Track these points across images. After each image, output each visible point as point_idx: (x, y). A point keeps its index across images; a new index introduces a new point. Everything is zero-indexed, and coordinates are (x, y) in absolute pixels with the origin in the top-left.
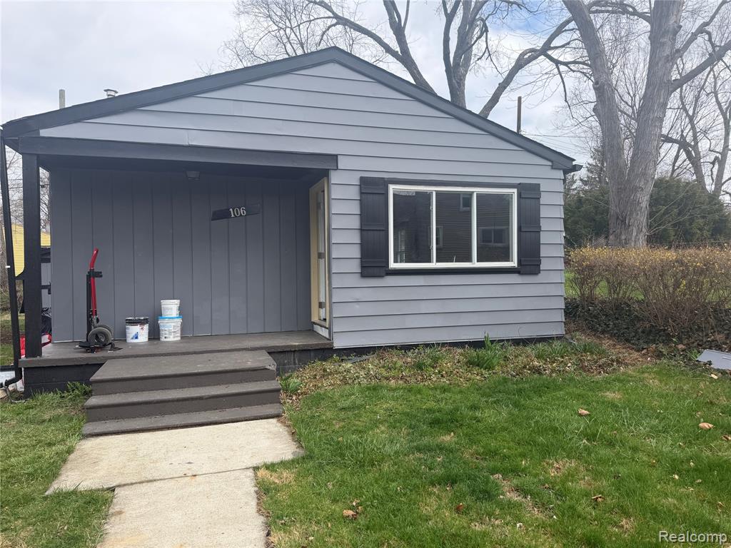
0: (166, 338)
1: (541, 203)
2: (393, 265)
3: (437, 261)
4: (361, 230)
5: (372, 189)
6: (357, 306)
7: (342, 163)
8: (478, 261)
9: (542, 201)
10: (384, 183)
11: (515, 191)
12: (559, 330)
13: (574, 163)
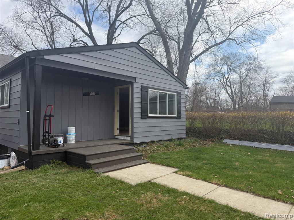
0: (71, 142)
1: (181, 98)
2: (150, 115)
3: (160, 114)
4: (141, 103)
5: (144, 89)
6: (140, 129)
7: (137, 80)
8: (168, 114)
9: (182, 97)
10: (147, 88)
11: (176, 94)
12: (184, 136)
13: (188, 87)
